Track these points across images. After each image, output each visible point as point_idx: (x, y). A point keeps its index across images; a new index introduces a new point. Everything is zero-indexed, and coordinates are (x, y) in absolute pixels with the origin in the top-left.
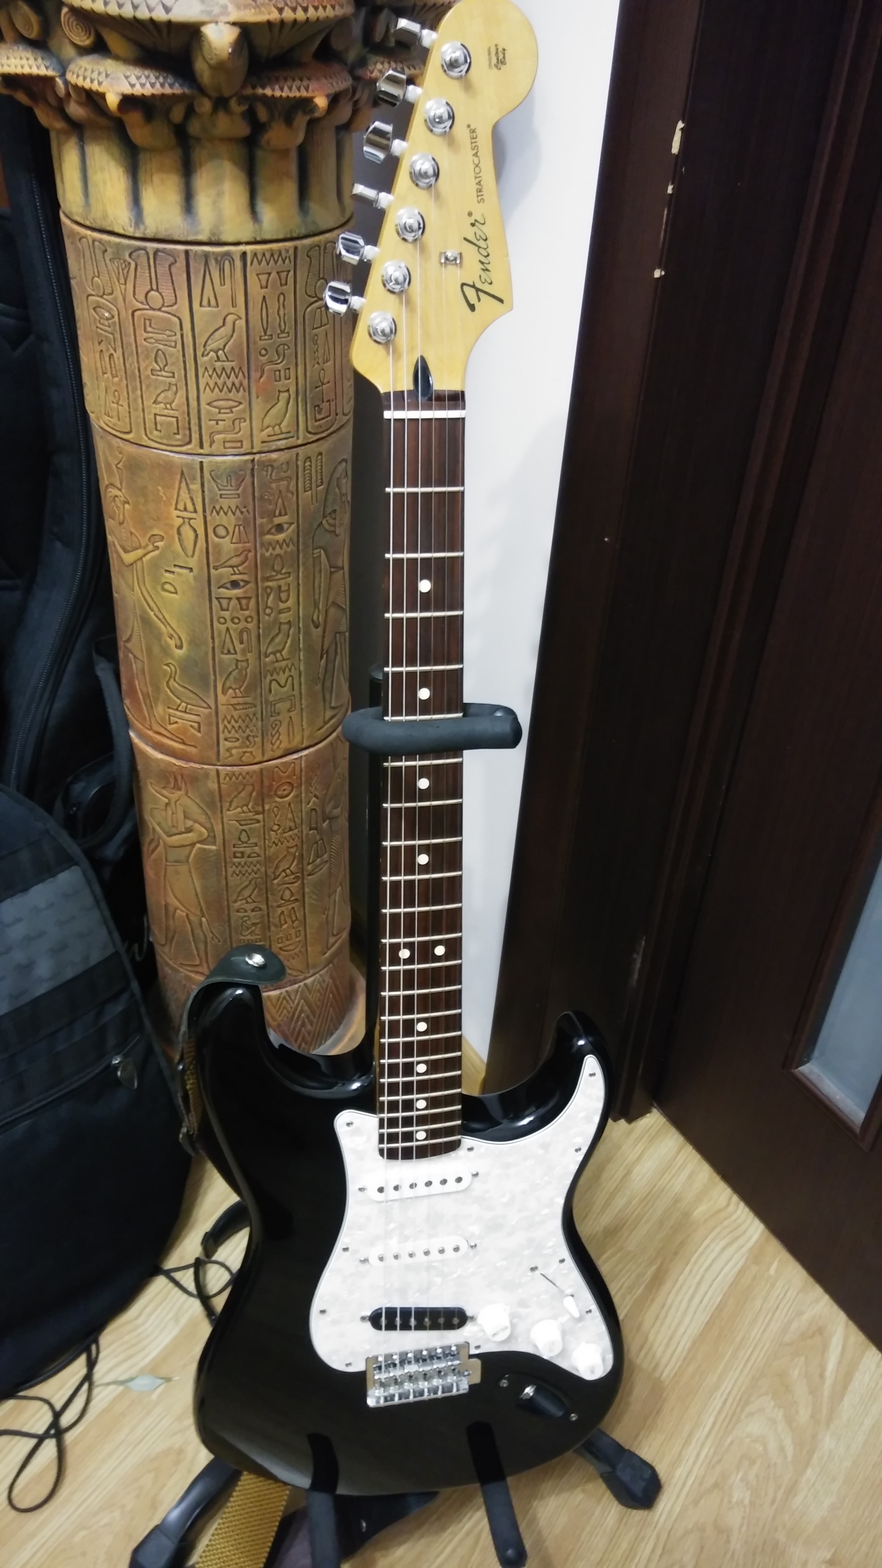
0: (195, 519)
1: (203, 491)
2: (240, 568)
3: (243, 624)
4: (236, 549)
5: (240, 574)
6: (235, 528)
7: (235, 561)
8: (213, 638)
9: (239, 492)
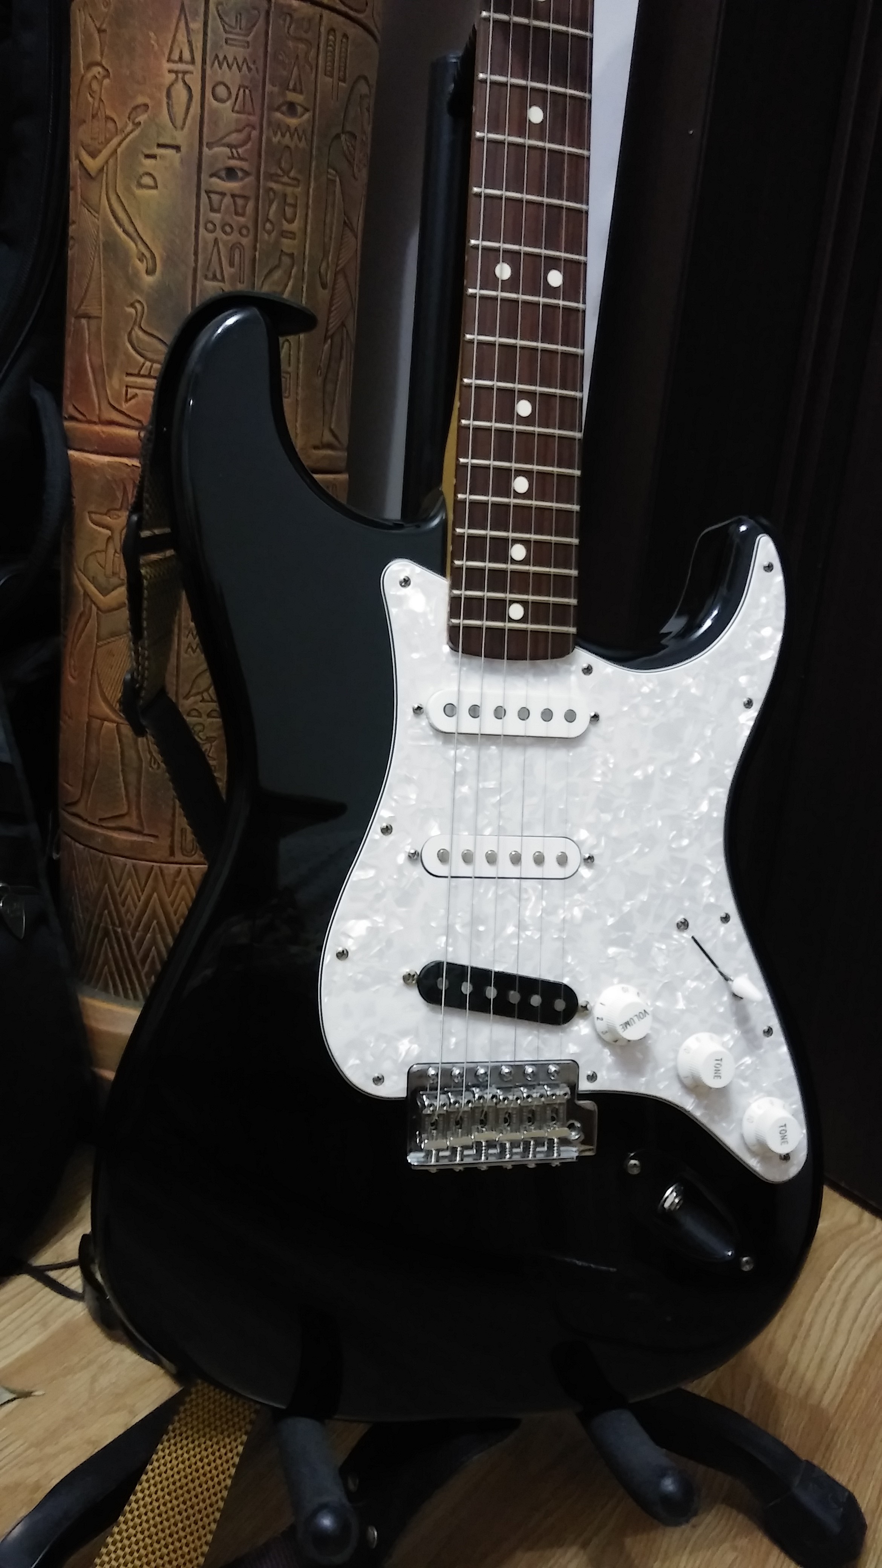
0: (192, 73)
1: (205, 34)
2: (240, 150)
3: (234, 237)
4: (238, 121)
5: (240, 158)
6: (239, 90)
7: (234, 138)
8: (196, 254)
9: (249, 39)
